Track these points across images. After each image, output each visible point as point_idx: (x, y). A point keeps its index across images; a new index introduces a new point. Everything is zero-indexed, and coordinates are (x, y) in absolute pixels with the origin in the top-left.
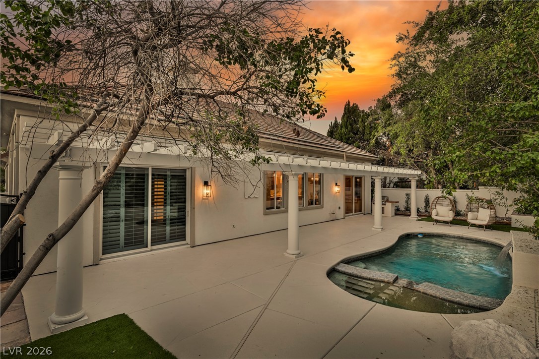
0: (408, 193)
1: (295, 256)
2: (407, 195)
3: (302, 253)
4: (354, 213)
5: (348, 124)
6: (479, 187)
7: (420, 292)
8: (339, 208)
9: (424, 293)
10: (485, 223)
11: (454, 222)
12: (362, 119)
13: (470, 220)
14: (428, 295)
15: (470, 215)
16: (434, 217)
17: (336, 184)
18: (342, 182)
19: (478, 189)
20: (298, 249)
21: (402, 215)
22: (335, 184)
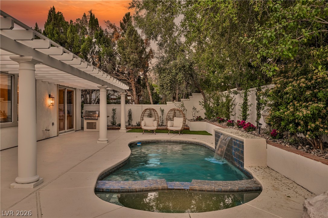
0: (114, 108)
1: (33, 184)
2: (114, 110)
3: (41, 179)
4: (66, 130)
5: (55, 32)
6: (167, 102)
7: (196, 190)
8: (53, 124)
9: (200, 190)
10: (179, 128)
11: (158, 131)
12: (71, 30)
13: (169, 128)
14: (205, 191)
15: (169, 123)
16: (143, 127)
17: (50, 96)
18: (55, 94)
19: (166, 104)
20: (36, 174)
21: (111, 129)
22: (48, 96)
